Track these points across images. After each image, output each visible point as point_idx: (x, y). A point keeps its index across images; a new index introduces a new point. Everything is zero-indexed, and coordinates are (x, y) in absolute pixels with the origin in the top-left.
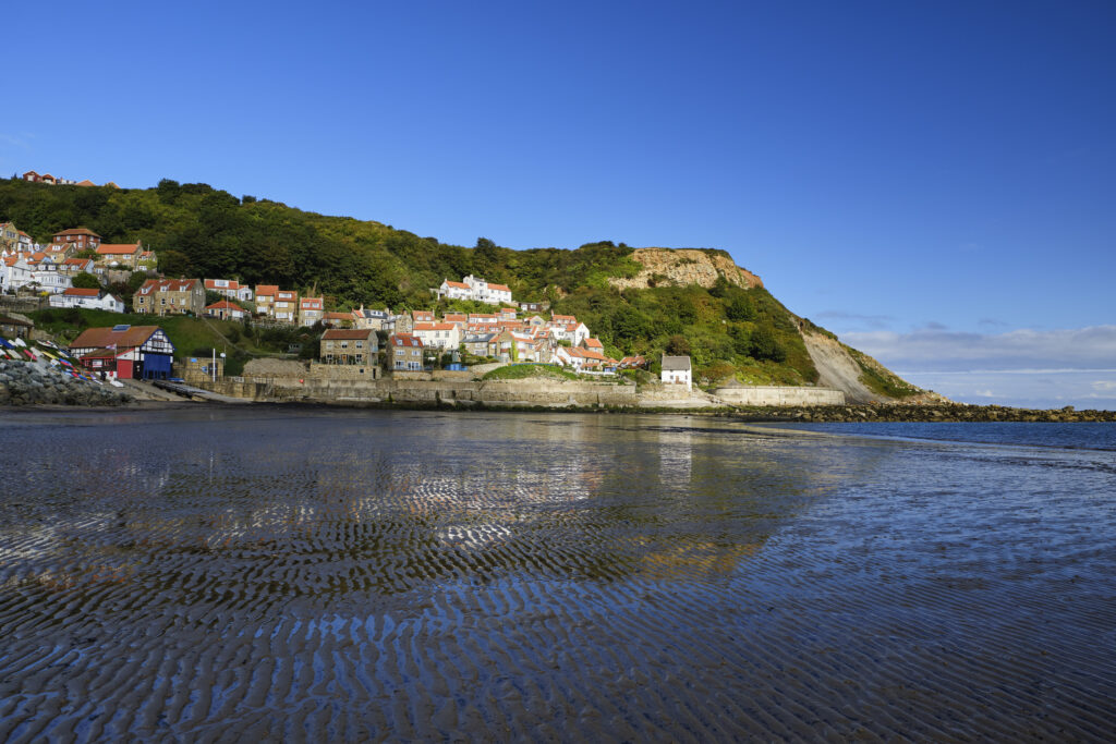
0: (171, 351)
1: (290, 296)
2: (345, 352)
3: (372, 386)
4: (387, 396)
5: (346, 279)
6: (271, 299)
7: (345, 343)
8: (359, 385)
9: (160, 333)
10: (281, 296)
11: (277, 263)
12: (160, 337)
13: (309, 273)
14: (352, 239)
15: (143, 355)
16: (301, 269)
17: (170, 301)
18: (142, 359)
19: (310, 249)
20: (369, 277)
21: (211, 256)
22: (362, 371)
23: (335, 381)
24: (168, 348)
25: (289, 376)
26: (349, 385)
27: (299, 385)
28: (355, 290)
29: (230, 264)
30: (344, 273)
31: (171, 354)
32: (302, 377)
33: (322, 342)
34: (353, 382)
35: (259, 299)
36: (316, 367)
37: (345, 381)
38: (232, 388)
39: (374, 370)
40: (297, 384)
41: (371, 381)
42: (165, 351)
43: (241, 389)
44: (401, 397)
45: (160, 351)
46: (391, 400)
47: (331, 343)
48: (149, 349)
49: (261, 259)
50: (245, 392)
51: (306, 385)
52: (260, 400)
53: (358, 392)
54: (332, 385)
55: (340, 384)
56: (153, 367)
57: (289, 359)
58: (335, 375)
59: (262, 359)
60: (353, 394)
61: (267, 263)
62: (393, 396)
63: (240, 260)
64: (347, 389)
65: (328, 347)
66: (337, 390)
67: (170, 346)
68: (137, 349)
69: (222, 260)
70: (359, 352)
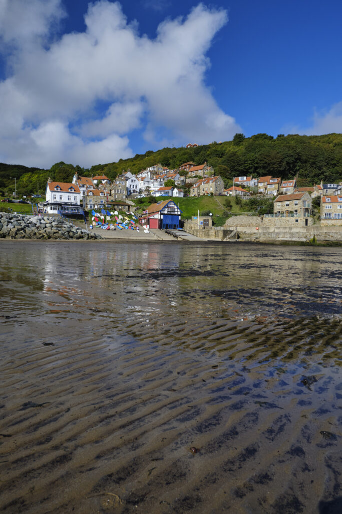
0: (179, 213)
1: (276, 181)
2: (288, 209)
3: (303, 231)
4: (312, 237)
5: (320, 168)
6: (266, 184)
7: (287, 203)
8: (294, 230)
9: (172, 203)
10: (271, 181)
11: (274, 164)
12: (173, 206)
13: (298, 168)
14: (331, 145)
15: (162, 216)
16: (291, 166)
17: (205, 189)
18: (162, 218)
19: (298, 154)
20: (335, 165)
21: (240, 165)
22: (297, 221)
23: (279, 228)
24: (178, 212)
25: (250, 225)
26: (287, 230)
27: (256, 231)
28: (325, 174)
29: (250, 168)
30: (318, 164)
31: (179, 215)
32: (258, 225)
33: (275, 204)
34: (290, 228)
35: (260, 185)
36: (267, 218)
37: (285, 228)
38: (208, 233)
39: (307, 220)
40: (254, 230)
41: (303, 227)
42: (176, 213)
43: (214, 234)
44: (322, 238)
45: (172, 213)
46: (314, 239)
47: (280, 204)
48: (166, 212)
49: (266, 163)
50: (216, 235)
51: (260, 231)
52: (225, 240)
53: (292, 234)
54: (277, 231)
55: (282, 230)
56: (169, 222)
57: (254, 215)
58: (278, 224)
59: (238, 217)
60: (288, 236)
61: (269, 164)
62: (316, 238)
63: (256, 165)
64: (285, 233)
65: (278, 207)
66: (278, 234)
67: (179, 211)
68: (160, 213)
69: (246, 166)
70: (296, 208)
